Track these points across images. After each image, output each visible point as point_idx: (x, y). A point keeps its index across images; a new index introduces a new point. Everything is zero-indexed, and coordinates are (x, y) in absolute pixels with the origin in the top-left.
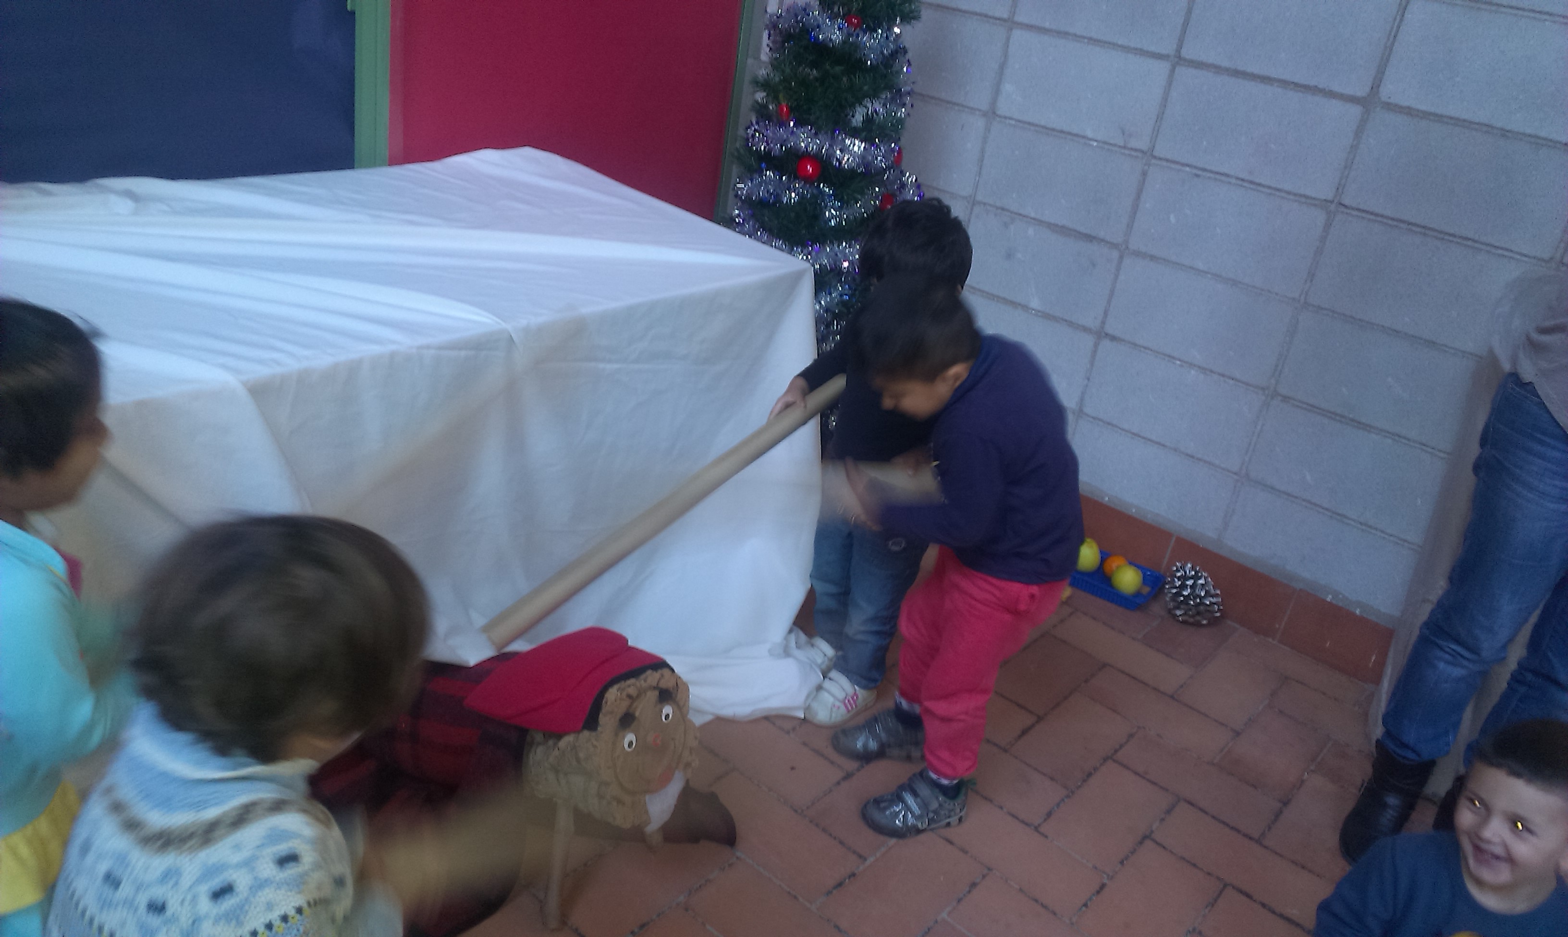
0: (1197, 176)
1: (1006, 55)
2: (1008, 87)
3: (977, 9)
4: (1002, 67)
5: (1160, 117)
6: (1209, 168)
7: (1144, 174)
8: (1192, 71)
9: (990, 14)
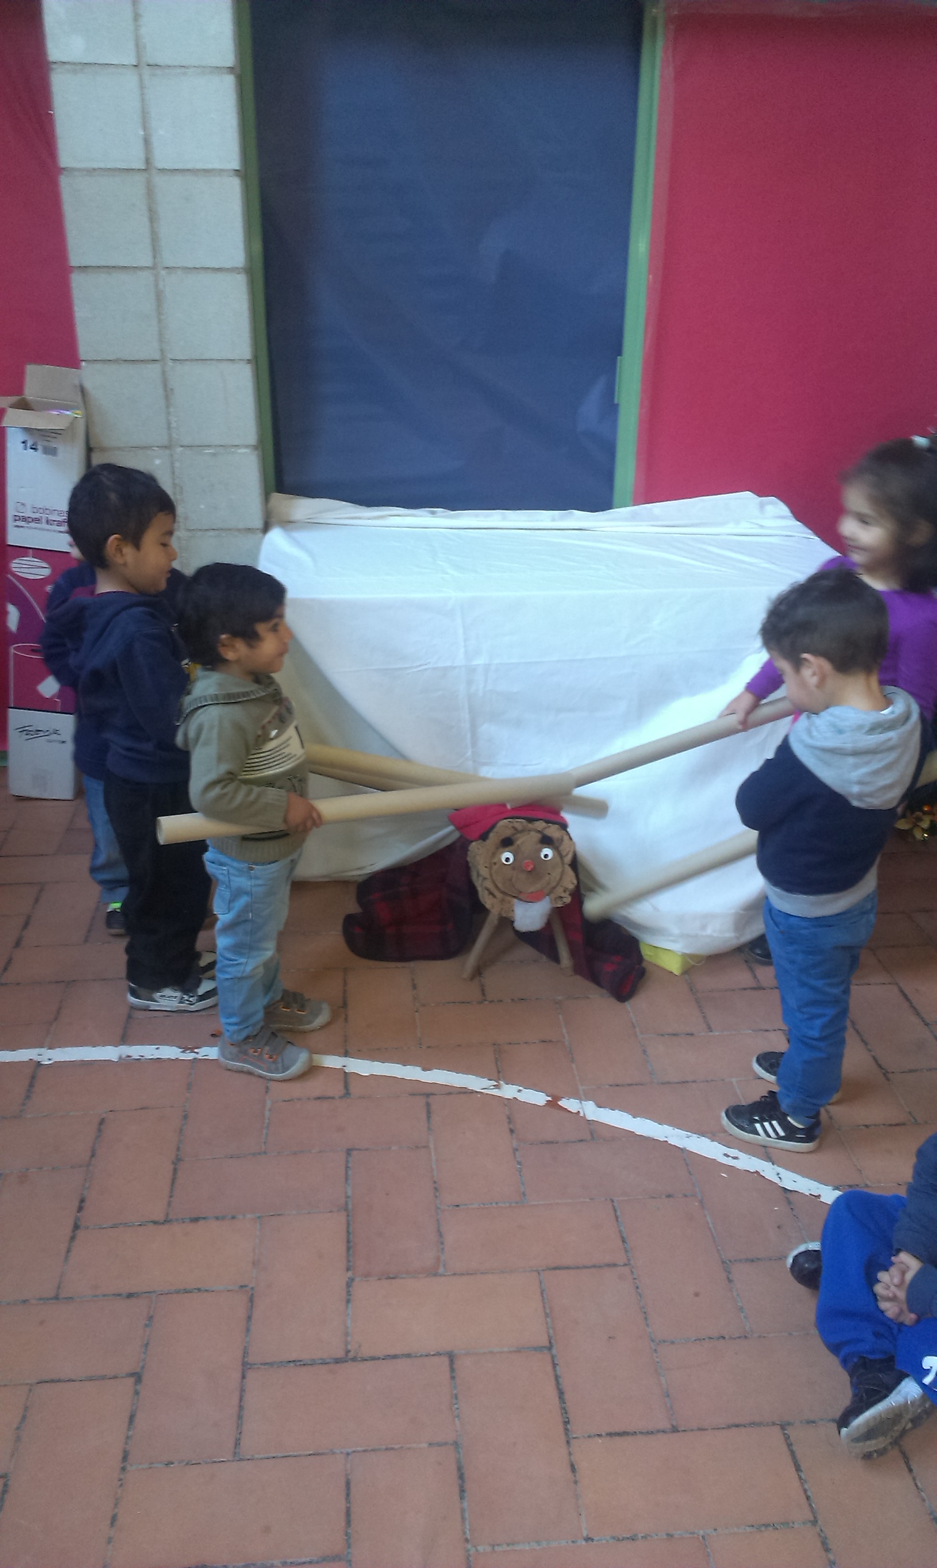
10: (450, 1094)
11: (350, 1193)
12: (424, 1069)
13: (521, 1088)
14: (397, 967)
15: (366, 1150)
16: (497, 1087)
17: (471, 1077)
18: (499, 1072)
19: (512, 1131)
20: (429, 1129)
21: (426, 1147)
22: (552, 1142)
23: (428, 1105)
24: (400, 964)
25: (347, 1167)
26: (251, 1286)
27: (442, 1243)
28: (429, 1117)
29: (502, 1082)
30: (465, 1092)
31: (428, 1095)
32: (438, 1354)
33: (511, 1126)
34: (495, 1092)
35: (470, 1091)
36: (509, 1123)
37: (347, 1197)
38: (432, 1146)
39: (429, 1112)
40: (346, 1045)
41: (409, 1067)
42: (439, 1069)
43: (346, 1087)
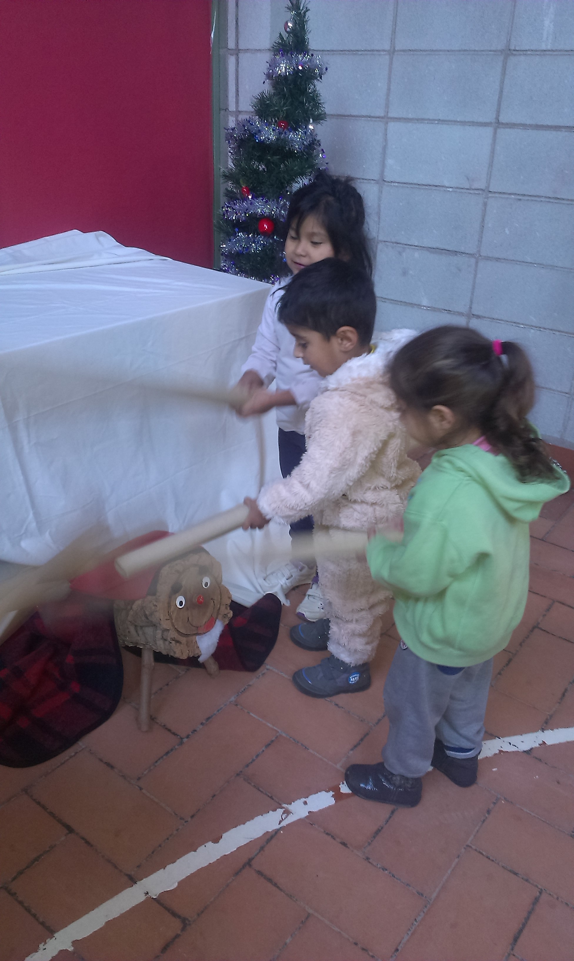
0: (520, 200)
1: (386, 140)
2: (390, 162)
3: (364, 113)
4: (385, 148)
5: (491, 165)
6: (526, 193)
7: (485, 204)
8: (508, 130)
9: (372, 115)
10: (262, 848)
12: (216, 841)
13: (303, 800)
14: (71, 757)
16: (287, 812)
17: (259, 819)
18: (271, 798)
19: (344, 844)
20: (290, 896)
21: (309, 916)
22: (378, 831)
23: (260, 873)
24: (71, 751)
28: (275, 885)
29: (284, 805)
31: (249, 863)
33: (338, 840)
34: (292, 818)
35: (274, 833)
36: (333, 838)
38: (311, 911)
39: (270, 880)
40: (121, 871)
41: (201, 849)
42: (226, 831)
43: (174, 914)
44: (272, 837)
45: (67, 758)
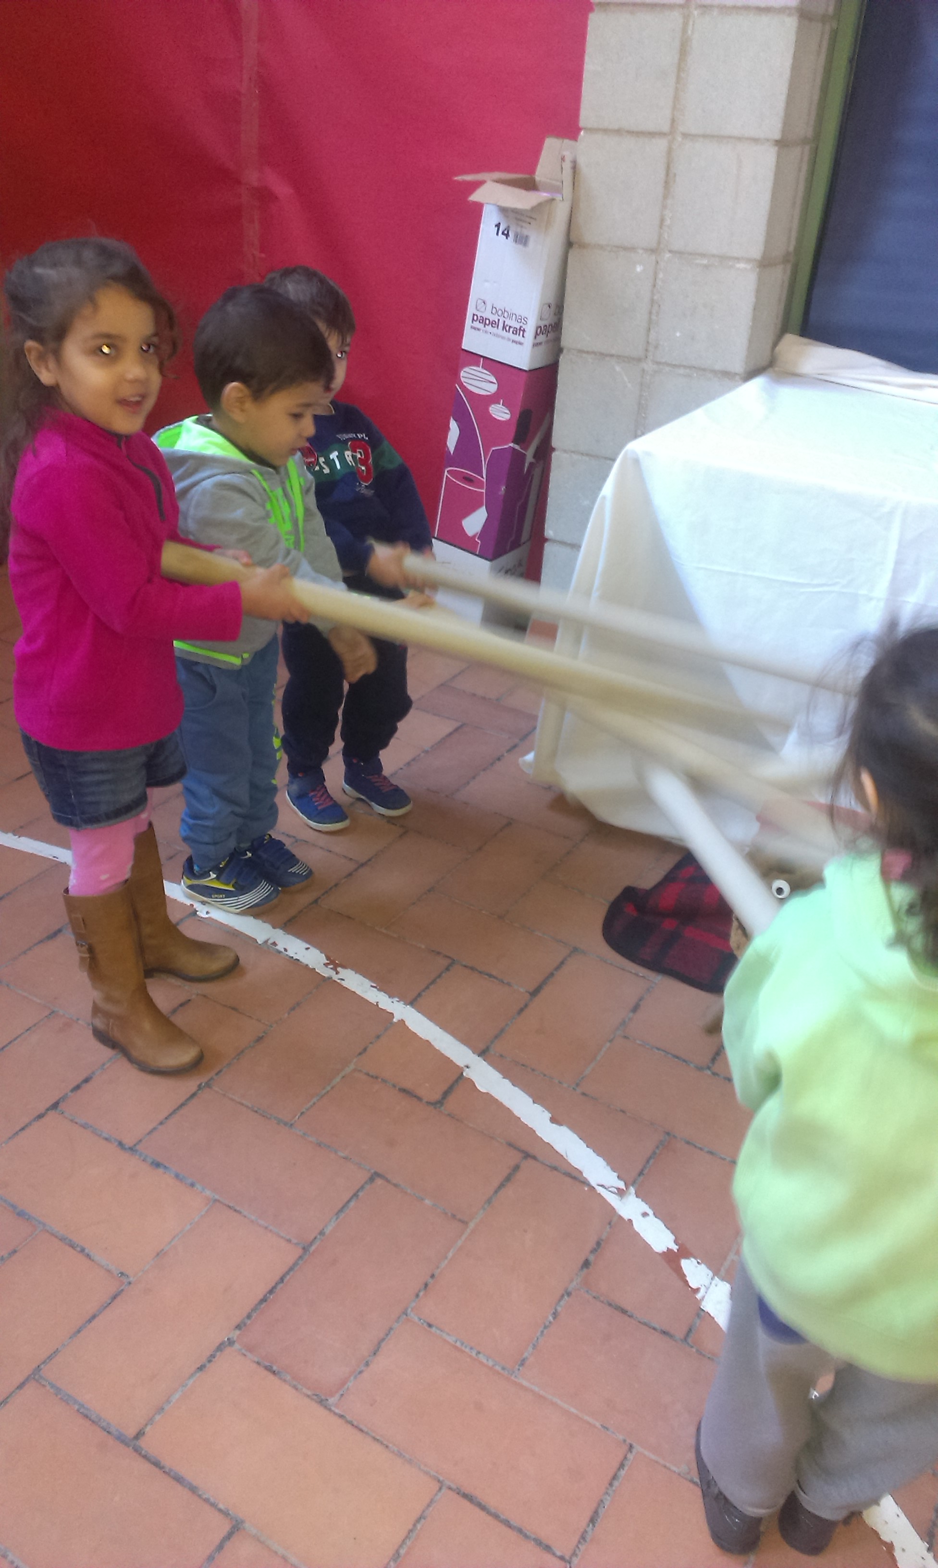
10: (555, 1169)
11: (328, 1231)
12: (553, 1120)
13: (650, 1212)
14: (636, 975)
15: (396, 1185)
16: (621, 1193)
17: (600, 1162)
18: (641, 1173)
19: (586, 1264)
20: (489, 1201)
21: (465, 1223)
22: (624, 1312)
23: (517, 1168)
24: (643, 971)
25: (356, 1195)
26: (131, 1279)
27: (367, 1364)
28: (502, 1186)
29: (632, 1190)
30: (575, 1177)
31: (527, 1155)
32: (225, 1513)
33: (592, 1258)
34: (612, 1199)
35: (582, 1180)
36: (593, 1251)
37: (322, 1233)
38: (472, 1225)
39: (508, 1179)
40: (492, 1042)
41: (538, 1108)
42: (573, 1128)
43: (446, 1094)
44: (575, 1178)
45: (633, 971)
